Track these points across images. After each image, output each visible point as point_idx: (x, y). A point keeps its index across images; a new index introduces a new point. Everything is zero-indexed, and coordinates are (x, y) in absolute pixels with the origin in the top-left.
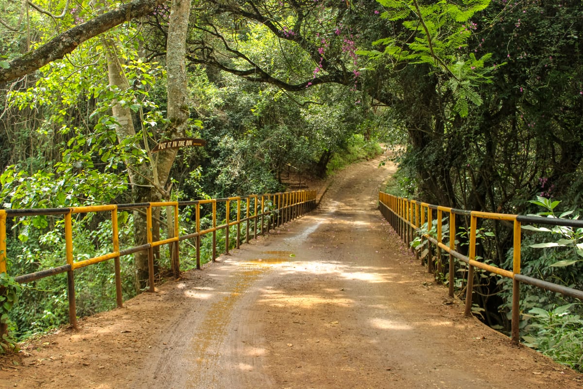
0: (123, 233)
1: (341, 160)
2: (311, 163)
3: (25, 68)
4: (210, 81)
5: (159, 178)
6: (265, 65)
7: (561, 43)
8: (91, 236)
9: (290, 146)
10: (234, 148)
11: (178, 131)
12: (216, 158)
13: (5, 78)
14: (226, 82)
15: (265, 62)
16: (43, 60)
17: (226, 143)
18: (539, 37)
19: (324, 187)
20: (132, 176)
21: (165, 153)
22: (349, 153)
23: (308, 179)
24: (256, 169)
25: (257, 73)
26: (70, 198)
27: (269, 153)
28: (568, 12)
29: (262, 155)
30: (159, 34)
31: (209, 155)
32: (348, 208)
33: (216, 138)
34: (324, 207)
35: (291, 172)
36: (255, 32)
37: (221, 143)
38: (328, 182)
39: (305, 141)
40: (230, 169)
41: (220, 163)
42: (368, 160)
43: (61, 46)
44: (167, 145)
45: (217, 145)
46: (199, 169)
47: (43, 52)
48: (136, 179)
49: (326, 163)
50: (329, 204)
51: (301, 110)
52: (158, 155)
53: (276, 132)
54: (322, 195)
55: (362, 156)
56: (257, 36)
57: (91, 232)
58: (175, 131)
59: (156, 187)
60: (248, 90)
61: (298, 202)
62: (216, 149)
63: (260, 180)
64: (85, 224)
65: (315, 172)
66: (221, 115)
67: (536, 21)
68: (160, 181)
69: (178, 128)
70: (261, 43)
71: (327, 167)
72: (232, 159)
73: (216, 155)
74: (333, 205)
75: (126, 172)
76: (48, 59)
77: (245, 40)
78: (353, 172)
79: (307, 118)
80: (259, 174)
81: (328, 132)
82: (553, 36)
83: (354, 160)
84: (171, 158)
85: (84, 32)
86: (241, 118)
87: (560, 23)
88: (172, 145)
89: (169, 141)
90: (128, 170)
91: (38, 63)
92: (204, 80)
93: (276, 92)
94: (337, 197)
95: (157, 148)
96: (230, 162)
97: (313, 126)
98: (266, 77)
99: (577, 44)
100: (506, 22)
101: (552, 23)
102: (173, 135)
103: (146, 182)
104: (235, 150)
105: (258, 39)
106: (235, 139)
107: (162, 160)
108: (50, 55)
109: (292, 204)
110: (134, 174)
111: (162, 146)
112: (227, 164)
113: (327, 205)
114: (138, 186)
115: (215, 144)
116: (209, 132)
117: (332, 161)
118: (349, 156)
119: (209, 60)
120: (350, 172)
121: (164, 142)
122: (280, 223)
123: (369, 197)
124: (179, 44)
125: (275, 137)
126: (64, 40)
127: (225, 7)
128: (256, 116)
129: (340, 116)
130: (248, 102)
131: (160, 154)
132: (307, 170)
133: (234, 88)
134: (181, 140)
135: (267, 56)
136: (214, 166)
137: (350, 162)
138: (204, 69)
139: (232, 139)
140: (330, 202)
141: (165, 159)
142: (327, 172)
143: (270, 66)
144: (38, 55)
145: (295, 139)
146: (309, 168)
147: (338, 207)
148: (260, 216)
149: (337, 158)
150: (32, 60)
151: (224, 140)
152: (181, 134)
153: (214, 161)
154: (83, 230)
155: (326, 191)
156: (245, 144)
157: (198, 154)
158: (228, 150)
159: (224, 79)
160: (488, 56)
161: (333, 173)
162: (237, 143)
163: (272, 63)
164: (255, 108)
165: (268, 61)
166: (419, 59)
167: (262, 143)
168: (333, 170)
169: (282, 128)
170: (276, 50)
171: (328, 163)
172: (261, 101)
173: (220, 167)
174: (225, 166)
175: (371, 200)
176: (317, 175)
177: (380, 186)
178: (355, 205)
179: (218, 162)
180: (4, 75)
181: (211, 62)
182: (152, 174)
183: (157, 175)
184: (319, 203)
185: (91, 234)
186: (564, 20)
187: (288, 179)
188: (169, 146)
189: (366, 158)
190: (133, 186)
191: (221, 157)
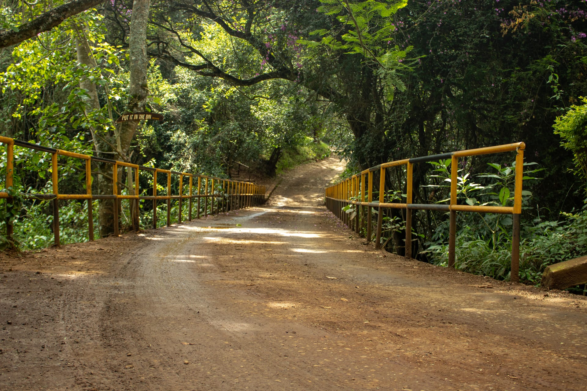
0: (78, 218)
1: (291, 160)
2: (261, 162)
3: (21, 37)
4: (163, 78)
5: (122, 146)
6: (217, 64)
7: (476, 41)
8: (47, 221)
9: (241, 142)
10: (186, 142)
11: (139, 106)
12: (169, 152)
13: (5, 44)
14: (179, 79)
15: (218, 60)
16: (35, 30)
17: (179, 137)
18: (458, 36)
19: (273, 185)
20: (98, 145)
21: (127, 125)
22: (298, 154)
23: (258, 177)
24: (207, 163)
25: (209, 68)
26: (43, 162)
27: (220, 148)
28: (483, 15)
29: (213, 150)
30: (117, 29)
31: (162, 148)
32: (296, 203)
33: (169, 132)
34: (272, 202)
35: (241, 170)
36: (209, 32)
37: (174, 138)
38: (277, 180)
39: (255, 136)
40: (182, 163)
41: (173, 157)
42: (316, 161)
43: (50, 20)
44: (129, 117)
45: (170, 139)
46: (153, 162)
47: (35, 24)
48: (101, 147)
49: (276, 162)
50: (278, 200)
51: (252, 107)
52: (121, 125)
53: (226, 128)
54: (270, 191)
55: (311, 157)
56: (210, 36)
57: (47, 216)
58: (136, 105)
59: (119, 154)
60: (200, 87)
61: (246, 193)
62: (169, 143)
63: (211, 173)
64: (42, 208)
65: (265, 170)
66: (175, 110)
67: (456, 22)
68: (122, 148)
69: (139, 103)
70: (214, 43)
71: (277, 166)
72: (184, 153)
73: (169, 149)
74: (282, 200)
75: (92, 142)
76: (40, 30)
77: (199, 40)
78: (302, 172)
79: (257, 115)
80: (210, 168)
81: (277, 129)
82: (469, 36)
83: (304, 161)
84: (132, 129)
85: (69, 9)
86: (193, 114)
87: (476, 24)
88: (133, 117)
89: (132, 114)
90: (94, 140)
91: (31, 33)
92: (157, 77)
93: (228, 90)
94: (286, 194)
95: (120, 119)
96: (182, 156)
97: (263, 123)
98: (218, 72)
99: (491, 43)
100: (430, 22)
101: (470, 24)
102: (135, 109)
103: (110, 149)
104: (187, 144)
105: (211, 39)
106: (187, 134)
107: (124, 131)
108: (41, 27)
109: (241, 193)
110: (99, 143)
111: (125, 118)
112: (180, 158)
113: (275, 201)
114: (103, 154)
115: (168, 138)
116: (162, 127)
117: (282, 161)
118: (298, 157)
119: (164, 54)
120: (299, 172)
121: (126, 115)
122: (229, 209)
123: (317, 195)
124: (141, 30)
125: (226, 133)
126: (53, 15)
127: (181, 5)
128: (208, 112)
129: (289, 113)
130: (201, 98)
131: (123, 125)
132: (257, 168)
133: (187, 85)
134: (142, 113)
135: (220, 55)
136: (166, 160)
137: (300, 162)
138: (158, 66)
139: (184, 134)
140: (279, 198)
141: (127, 130)
142: (276, 171)
143: (222, 65)
144: (32, 26)
145: (246, 135)
146: (258, 166)
147: (286, 202)
148: (211, 196)
149: (286, 159)
150: (26, 30)
151: (176, 135)
152: (142, 108)
153: (166, 155)
154: (40, 214)
155: (275, 189)
156: (198, 139)
157: (151, 147)
158: (180, 144)
159: (178, 77)
160: (410, 48)
161: (282, 172)
162: (190, 138)
163: (224, 63)
164: (206, 105)
165: (220, 60)
166: (351, 50)
167: (214, 138)
168: (282, 169)
169: (232, 124)
170: (228, 49)
171: (278, 163)
172: (213, 97)
173: (172, 160)
174: (177, 160)
175: (318, 197)
176: (267, 174)
177: (327, 184)
178: (303, 202)
179: (171, 156)
180: (3, 41)
181: (166, 56)
182: (115, 142)
183: (120, 143)
184: (268, 199)
185: (47, 219)
186: (480, 21)
187: (239, 177)
188: (131, 118)
189: (315, 159)
190: (98, 154)
191: (173, 151)
